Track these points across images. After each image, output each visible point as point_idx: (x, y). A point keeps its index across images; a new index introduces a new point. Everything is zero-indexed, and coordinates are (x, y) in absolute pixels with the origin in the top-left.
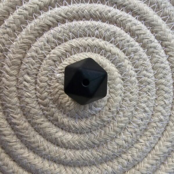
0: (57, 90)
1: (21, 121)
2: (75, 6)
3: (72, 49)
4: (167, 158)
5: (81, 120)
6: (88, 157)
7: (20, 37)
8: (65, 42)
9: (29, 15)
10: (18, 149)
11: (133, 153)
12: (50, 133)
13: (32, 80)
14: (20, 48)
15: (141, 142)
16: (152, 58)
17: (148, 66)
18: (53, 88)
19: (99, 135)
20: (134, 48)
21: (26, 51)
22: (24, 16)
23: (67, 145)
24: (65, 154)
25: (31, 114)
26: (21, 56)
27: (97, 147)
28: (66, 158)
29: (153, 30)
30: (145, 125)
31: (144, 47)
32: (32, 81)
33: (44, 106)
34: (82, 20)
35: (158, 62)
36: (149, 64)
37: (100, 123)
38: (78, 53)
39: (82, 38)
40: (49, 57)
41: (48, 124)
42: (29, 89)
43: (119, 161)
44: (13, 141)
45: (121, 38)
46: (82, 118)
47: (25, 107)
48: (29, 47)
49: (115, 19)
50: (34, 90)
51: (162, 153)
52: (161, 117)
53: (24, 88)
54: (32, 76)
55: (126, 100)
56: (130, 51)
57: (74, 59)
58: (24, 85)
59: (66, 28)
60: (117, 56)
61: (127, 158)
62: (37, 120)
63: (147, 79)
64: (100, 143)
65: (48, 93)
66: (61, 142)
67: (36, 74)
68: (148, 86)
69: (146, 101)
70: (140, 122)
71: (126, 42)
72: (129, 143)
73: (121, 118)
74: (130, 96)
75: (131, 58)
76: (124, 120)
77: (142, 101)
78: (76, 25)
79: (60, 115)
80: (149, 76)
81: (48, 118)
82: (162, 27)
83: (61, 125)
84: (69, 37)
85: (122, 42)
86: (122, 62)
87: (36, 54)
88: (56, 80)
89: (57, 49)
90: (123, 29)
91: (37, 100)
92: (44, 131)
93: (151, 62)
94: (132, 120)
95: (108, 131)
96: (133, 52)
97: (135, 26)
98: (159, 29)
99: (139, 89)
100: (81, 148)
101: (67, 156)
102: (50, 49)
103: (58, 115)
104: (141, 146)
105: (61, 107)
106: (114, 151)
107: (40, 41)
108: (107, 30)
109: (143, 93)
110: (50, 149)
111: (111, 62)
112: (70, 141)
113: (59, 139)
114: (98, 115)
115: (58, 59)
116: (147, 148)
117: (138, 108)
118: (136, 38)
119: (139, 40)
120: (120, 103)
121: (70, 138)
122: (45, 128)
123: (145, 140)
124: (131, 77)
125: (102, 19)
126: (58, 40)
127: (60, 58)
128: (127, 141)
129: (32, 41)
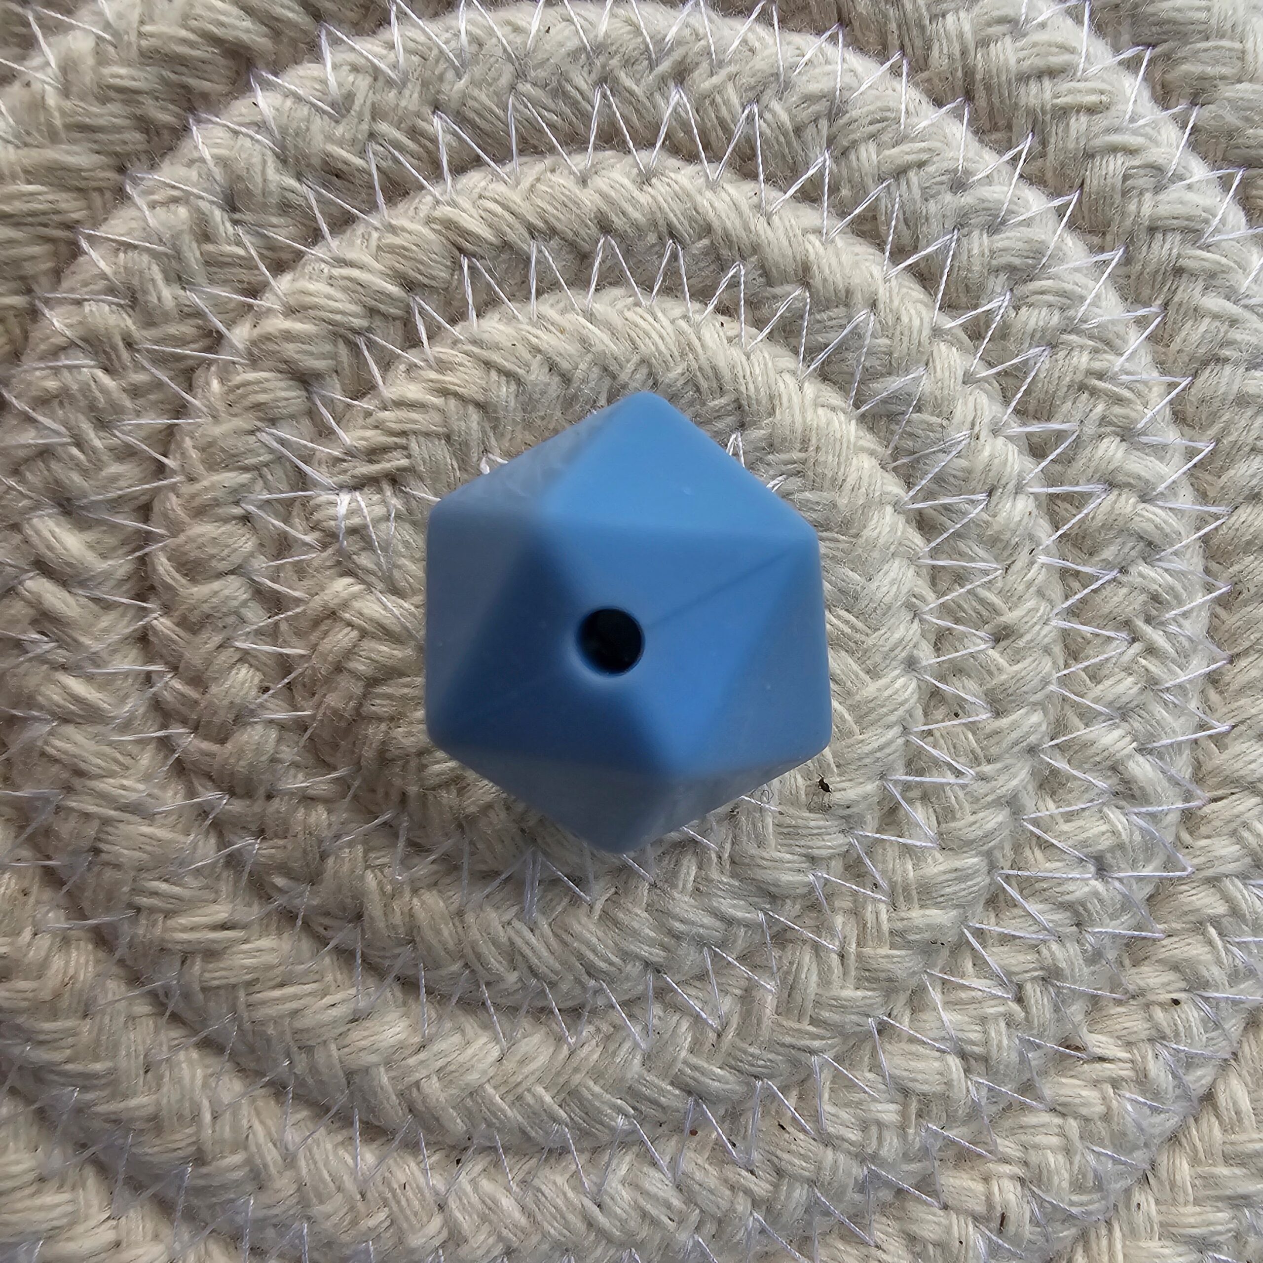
0: (342, 638)
1: (27, 933)
3: (459, 265)
5: (575, 901)
6: (644, 1215)
8: (390, 200)
10: (14, 1189)
11: (1034, 1157)
12: (299, 1024)
13: (104, 556)
15: (1102, 1059)
16: (1164, 323)
17: (1139, 395)
18: (304, 624)
19: (735, 1021)
20: (1010, 239)
21: (29, 291)
23: (458, 1125)
24: (441, 1208)
25: (117, 866)
27: (722, 1120)
28: (454, 1237)
29: (1169, 77)
30: (1126, 905)
31: (1092, 231)
32: (105, 565)
33: (232, 792)
35: (1226, 352)
36: (1145, 376)
37: (739, 914)
38: (512, 297)
39: (549, 161)
40: (254, 343)
41: (272, 950)
42: (86, 641)
43: (914, 1228)
45: (896, 150)
46: (578, 882)
47: (51, 808)
48: (56, 254)
50: (134, 652)
52: (1259, 835)
53: (35, 636)
54: (100, 522)
55: (961, 702)
56: (977, 267)
57: (485, 354)
58: (29, 603)
59: (394, 66)
60: (861, 315)
61: (991, 1206)
62: (171, 923)
63: (1129, 509)
64: (752, 1088)
65: (258, 670)
66: (404, 1105)
67: (144, 499)
68: (1140, 575)
69: (1135, 703)
70: (1086, 889)
71: (942, 183)
72: (997, 1073)
73: (918, 859)
74: (993, 668)
75: (988, 327)
76: (945, 873)
77: (1097, 700)
78: (481, 45)
79: (378, 862)
80: (1147, 482)
81: (275, 895)
82: (1249, 45)
83: (397, 951)
84: (428, 152)
85: (904, 187)
86: (907, 372)
87: (125, 316)
88: (330, 551)
89: (323, 265)
90: (905, 69)
91: (160, 739)
92: (245, 1015)
93: (1162, 363)
94: (1012, 868)
95: (814, 978)
96: (1003, 277)
97: (1015, 40)
98: (1224, 64)
99: (1067, 598)
100: (585, 1144)
101: (465, 1223)
102: (257, 268)
103: (360, 864)
104: (1101, 1090)
105: (387, 794)
106: (874, 1144)
107: (156, 197)
108: (765, 86)
109: (1098, 635)
110: (304, 1171)
111: (810, 375)
112: (481, 1086)
113: (385, 1080)
114: (722, 847)
115: (334, 356)
116: (1150, 1107)
117: (1067, 767)
118: (1026, 145)
119: (1055, 169)
120: (905, 728)
121: (479, 1061)
122: (249, 984)
123: (1132, 1039)
124: (995, 499)
126: (324, 187)
127: (354, 347)
128: (978, 1058)
129: (83, 203)
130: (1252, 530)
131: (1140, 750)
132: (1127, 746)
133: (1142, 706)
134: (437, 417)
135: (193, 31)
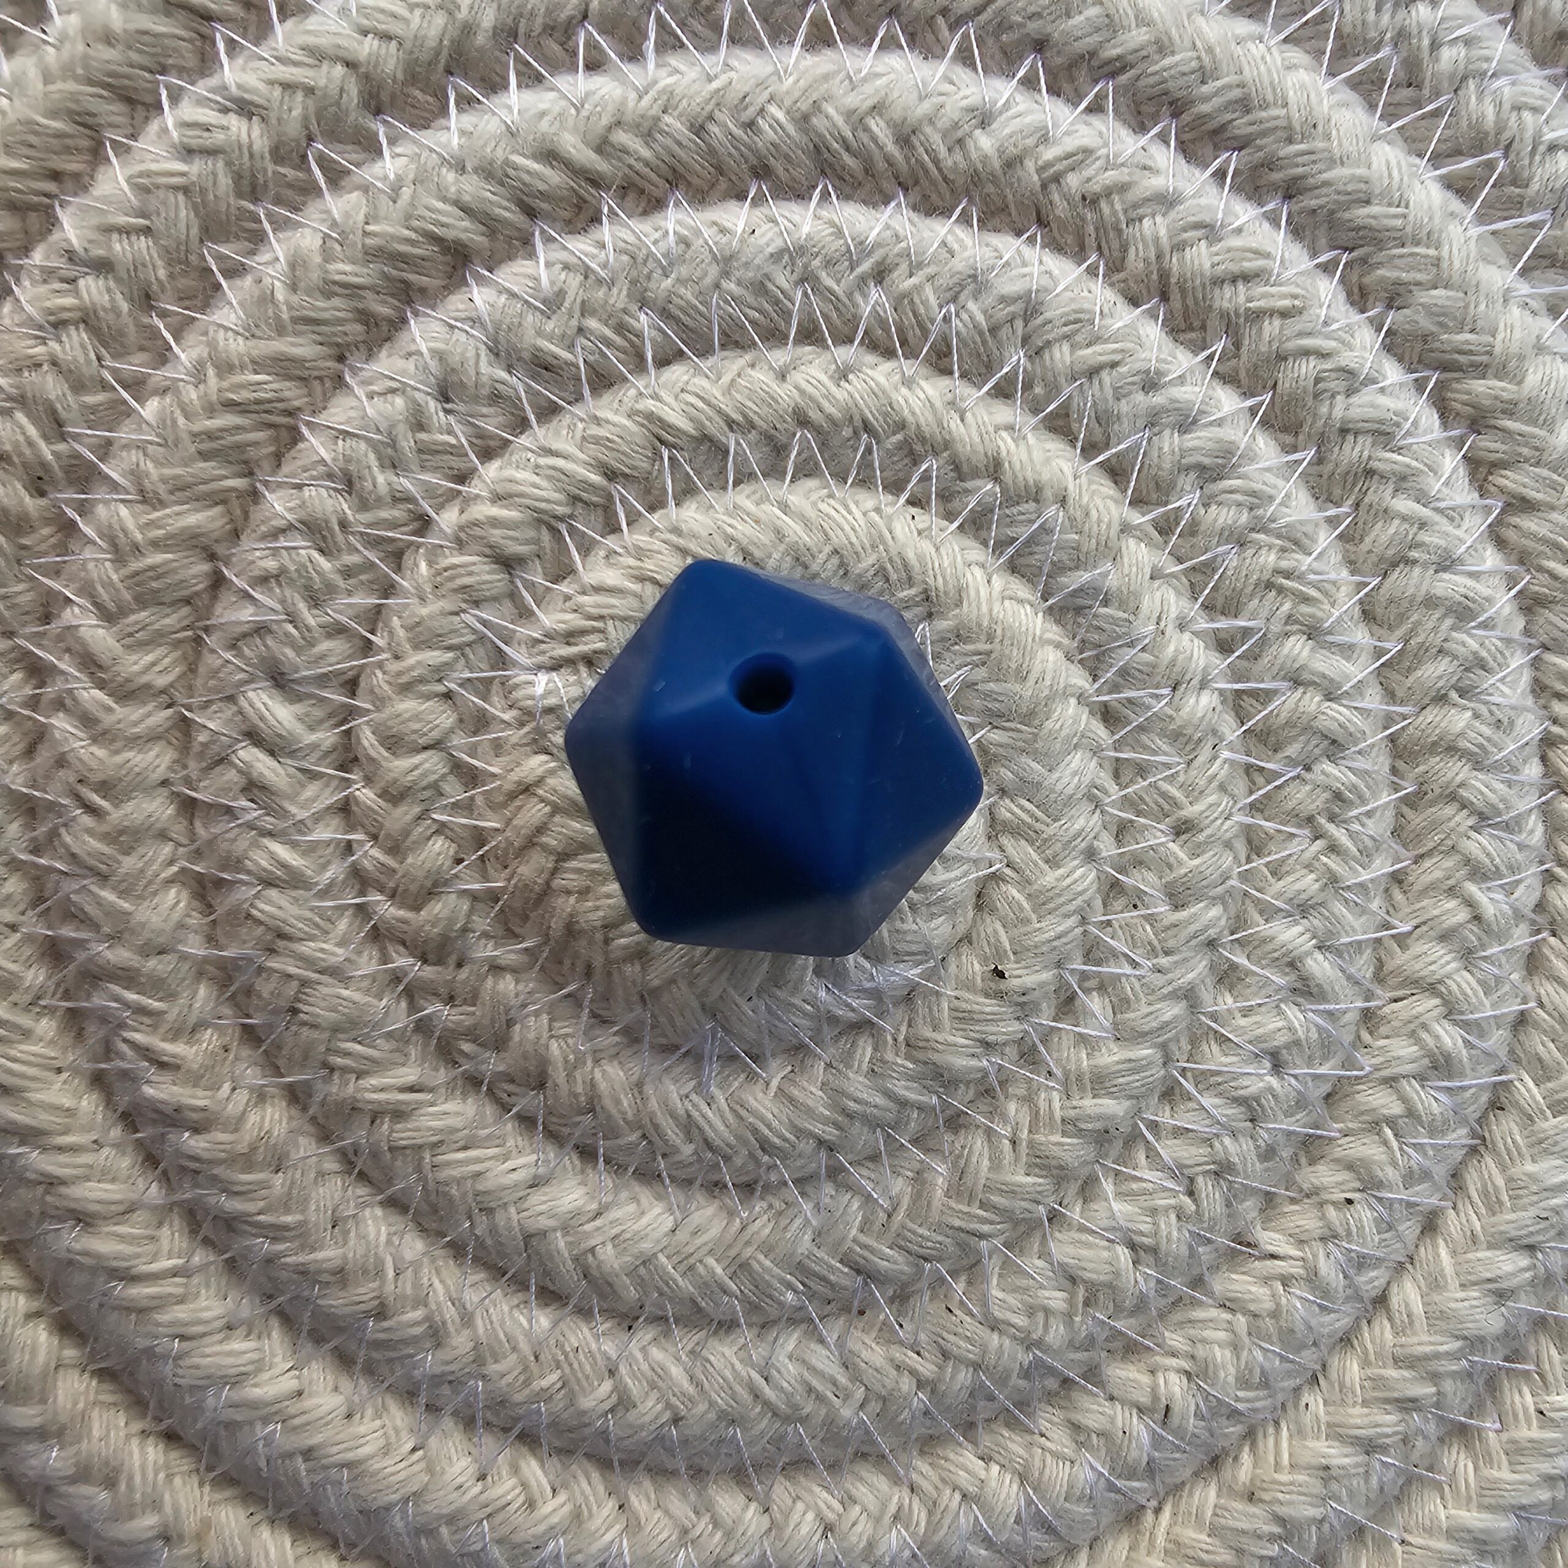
0: (533, 812)
1: (227, 1087)
2: (677, 71)
3: (659, 456)
4: (1492, 1384)
5: (752, 1077)
6: (810, 1390)
7: (201, 351)
8: (596, 391)
9: (278, 154)
10: (204, 1335)
11: (1201, 1351)
12: (480, 1187)
13: (312, 729)
14: (204, 456)
15: (1273, 1257)
16: (1355, 522)
17: (1326, 594)
18: (499, 799)
19: (906, 1202)
20: (1200, 439)
21: (251, 474)
22: (229, 164)
23: (631, 1293)
24: (612, 1373)
25: (314, 1026)
26: (213, 519)
27: (891, 1301)
28: (623, 1402)
29: (1366, 280)
30: (1301, 1103)
31: (1284, 429)
32: (313, 738)
33: (425, 961)
34: (741, 196)
35: (1414, 554)
36: (1333, 576)
37: (913, 1096)
38: (710, 486)
39: (748, 357)
40: (461, 528)
41: (457, 1114)
42: (293, 809)
43: (1078, 1418)
44: (155, 1267)
45: (1089, 351)
46: (755, 1058)
47: (253, 968)
48: (276, 440)
49: (1038, 188)
50: (336, 821)
51: (1456, 1345)
52: (1437, 1037)
53: (244, 803)
54: (308, 696)
55: (1140, 894)
56: (1167, 466)
57: (681, 542)
58: (240, 771)
59: (604, 266)
60: (1051, 511)
61: (1155, 1398)
62: (364, 1083)
63: (1313, 707)
64: (920, 1271)
65: (453, 841)
66: (580, 1271)
67: (351, 675)
68: (1323, 772)
69: (1315, 900)
70: (1261, 1085)
71: (1134, 383)
72: (1165, 1266)
73: (1093, 1048)
74: (1172, 860)
75: (1177, 523)
76: (1119, 1063)
77: (1278, 896)
78: (688, 245)
79: (562, 1032)
80: (1332, 681)
81: (462, 1061)
82: (1445, 253)
83: (578, 1119)
84: (632, 344)
85: (1096, 386)
86: (1095, 566)
87: (342, 501)
88: (526, 729)
89: (530, 454)
90: (1101, 270)
91: (360, 907)
92: (430, 1175)
93: (1351, 562)
94: (1187, 1061)
95: (986, 1163)
96: (1193, 476)
97: (1210, 245)
98: (1419, 271)
99: (1251, 793)
100: (755, 1319)
101: (635, 1389)
102: (466, 455)
103: (545, 1035)
104: (1271, 1287)
105: (573, 966)
106: (1040, 1332)
107: (374, 388)
108: (963, 287)
109: (1280, 831)
110: (481, 1331)
111: (999, 568)
112: (655, 1255)
113: (562, 1244)
114: (897, 1029)
115: (537, 541)
116: (1320, 1306)
117: (1246, 962)
118: (1218, 347)
119: (1248, 370)
120: (1083, 918)
121: (654, 1230)
122: (435, 1145)
123: (1304, 1237)
124: (1179, 693)
125: (916, 182)
126: (533, 378)
127: (555, 532)
128: (1148, 1249)
129: (305, 391)
130: (1438, 731)
131: (1320, 947)
132: (1306, 944)
133: (1323, 904)
134: (634, 603)
135: (415, 230)
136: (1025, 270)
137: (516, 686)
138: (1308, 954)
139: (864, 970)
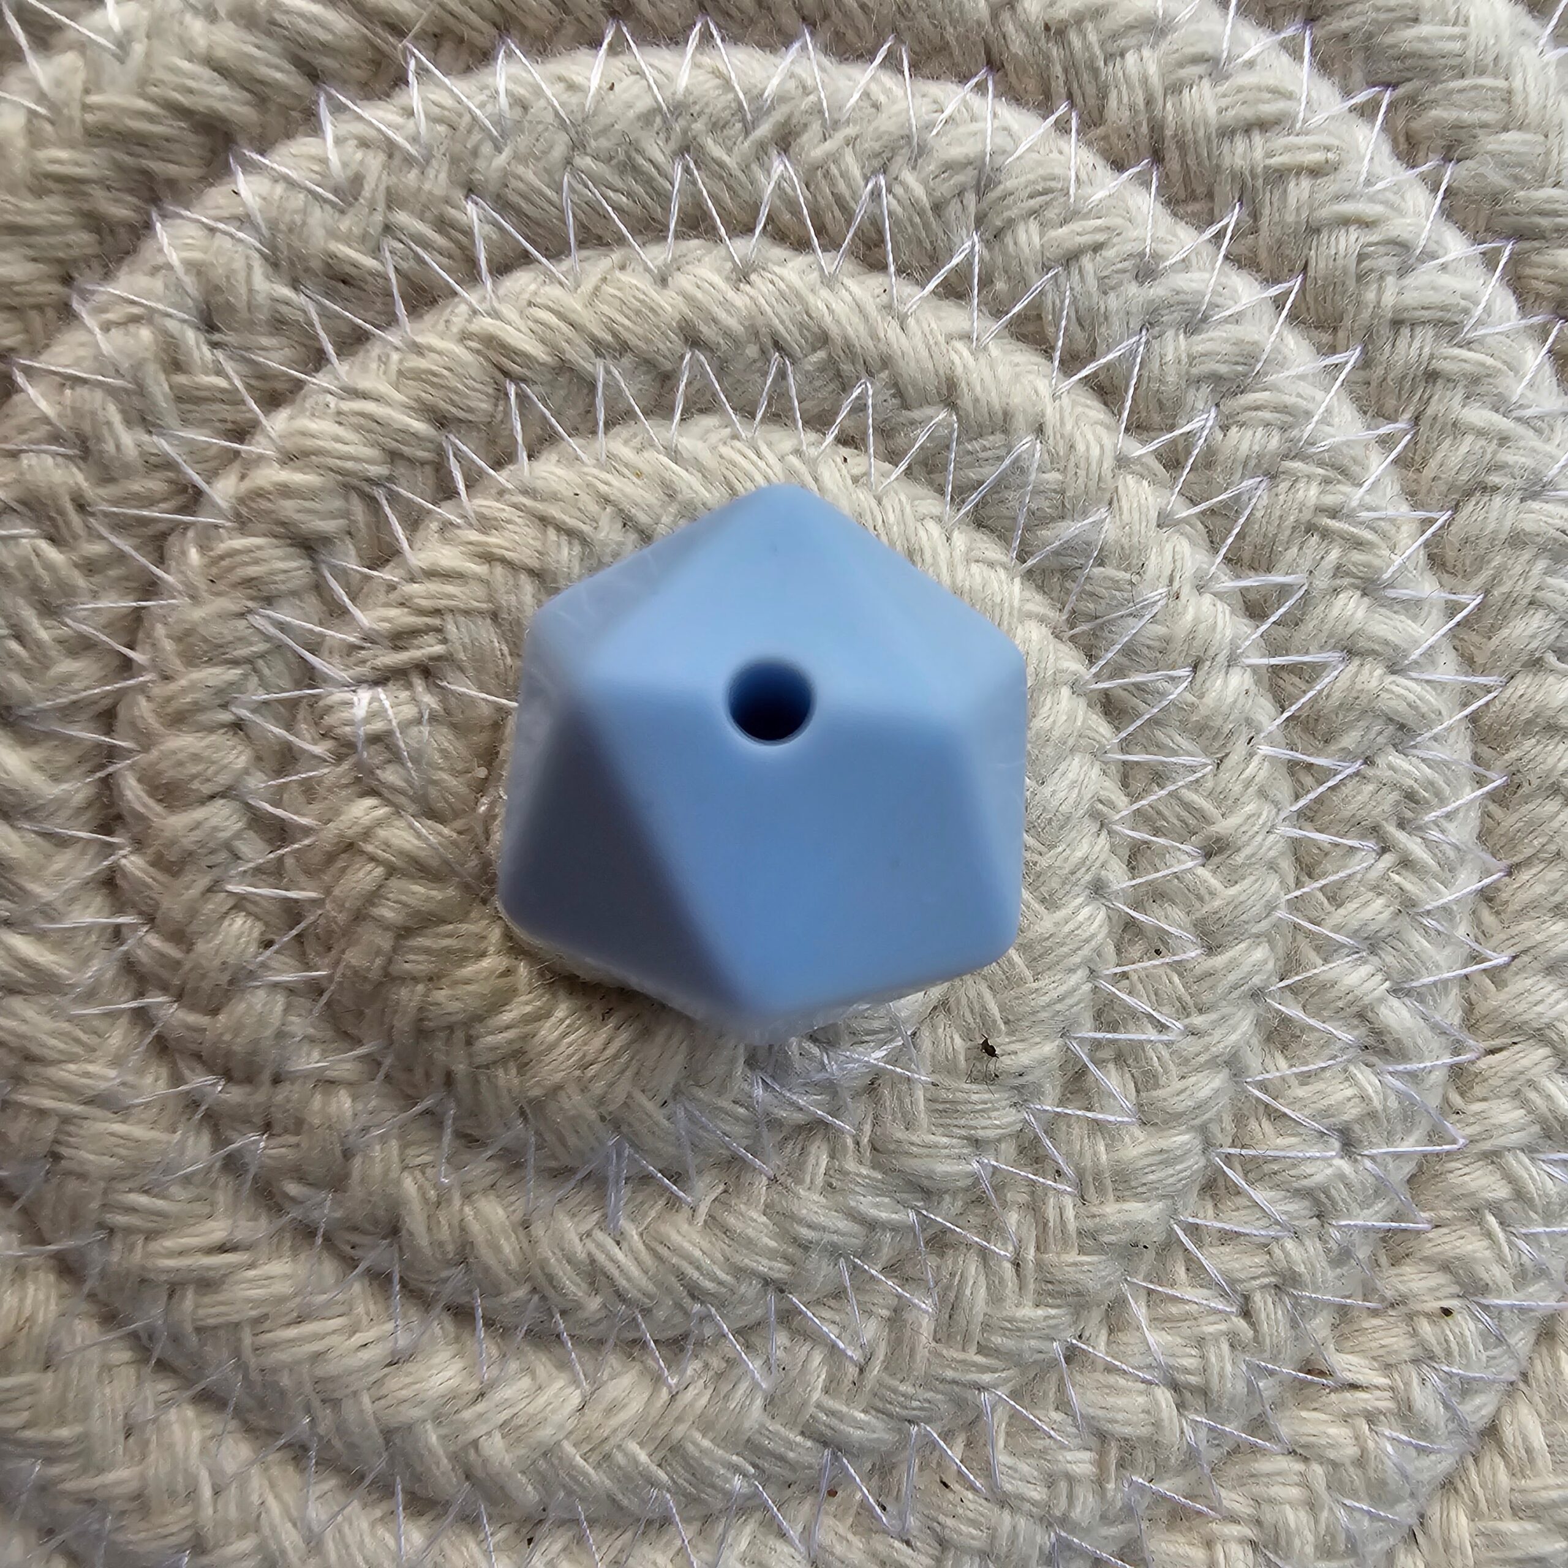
0: (365, 874)
3: (501, 393)
5: (673, 1203)
8: (414, 311)
11: (1269, 1515)
12: (320, 1371)
13: (55, 779)
15: (1354, 1386)
16: (1414, 442)
17: (1384, 536)
18: (316, 858)
19: (881, 1351)
20: (1213, 340)
23: (529, 1494)
25: (82, 1176)
27: (868, 1478)
29: (1415, 125)
30: (1381, 1189)
31: (1319, 326)
32: (54, 791)
33: (228, 1078)
34: (595, 43)
35: (1494, 479)
36: (1391, 512)
37: (884, 1215)
38: (574, 431)
39: (617, 256)
40: (241, 500)
41: (286, 1277)
42: (36, 888)
45: (1065, 230)
46: (677, 1177)
49: (986, 17)
50: (98, 900)
52: (1549, 1097)
54: (49, 735)
55: (1163, 936)
56: (1172, 378)
57: (539, 506)
59: (415, 140)
60: (1025, 443)
62: (155, 1246)
63: (1374, 683)
64: (905, 1436)
65: (257, 918)
66: (460, 1471)
67: (106, 703)
68: (1391, 767)
69: (1386, 932)
70: (1329, 1171)
71: (1125, 271)
72: (1218, 1409)
73: (1112, 1138)
74: (1203, 891)
75: (1188, 453)
76: (1147, 1155)
77: (1337, 929)
78: (525, 108)
79: (418, 1161)
80: (1396, 648)
81: (287, 1205)
82: (1517, 83)
83: (444, 1274)
84: (462, 248)
85: (1075, 277)
86: (1085, 514)
87: (75, 470)
88: (345, 766)
89: (329, 398)
90: (1074, 124)
91: (135, 1011)
92: (253, 1362)
93: (1413, 494)
94: (1233, 1145)
95: (983, 1292)
96: (1205, 389)
97: (1215, 83)
98: (1486, 108)
99: (1297, 798)
100: (693, 1513)
102: (243, 402)
103: (396, 1166)
104: (1353, 1427)
105: (428, 1075)
106: (1063, 1502)
107: (111, 316)
108: (894, 151)
109: (1337, 845)
110: (333, 1558)
111: (960, 521)
112: (558, 1443)
113: (433, 1439)
114: (859, 1129)
115: (346, 514)
116: (1416, 1447)
117: (1302, 1015)
118: (1231, 219)
119: (1270, 249)
120: (1092, 971)
121: (553, 1411)
122: (257, 1321)
123: (1392, 1360)
124: (1201, 673)
125: (826, 16)
126: (327, 295)
127: (371, 501)
128: (1195, 1390)
129: (17, 325)
130: (1532, 706)
131: (1395, 991)
132: (1377, 987)
133: (1396, 935)
134: (480, 591)
135: (152, 100)
136: (974, 127)
137: (329, 709)
138: (1381, 1000)
139: (812, 1058)
